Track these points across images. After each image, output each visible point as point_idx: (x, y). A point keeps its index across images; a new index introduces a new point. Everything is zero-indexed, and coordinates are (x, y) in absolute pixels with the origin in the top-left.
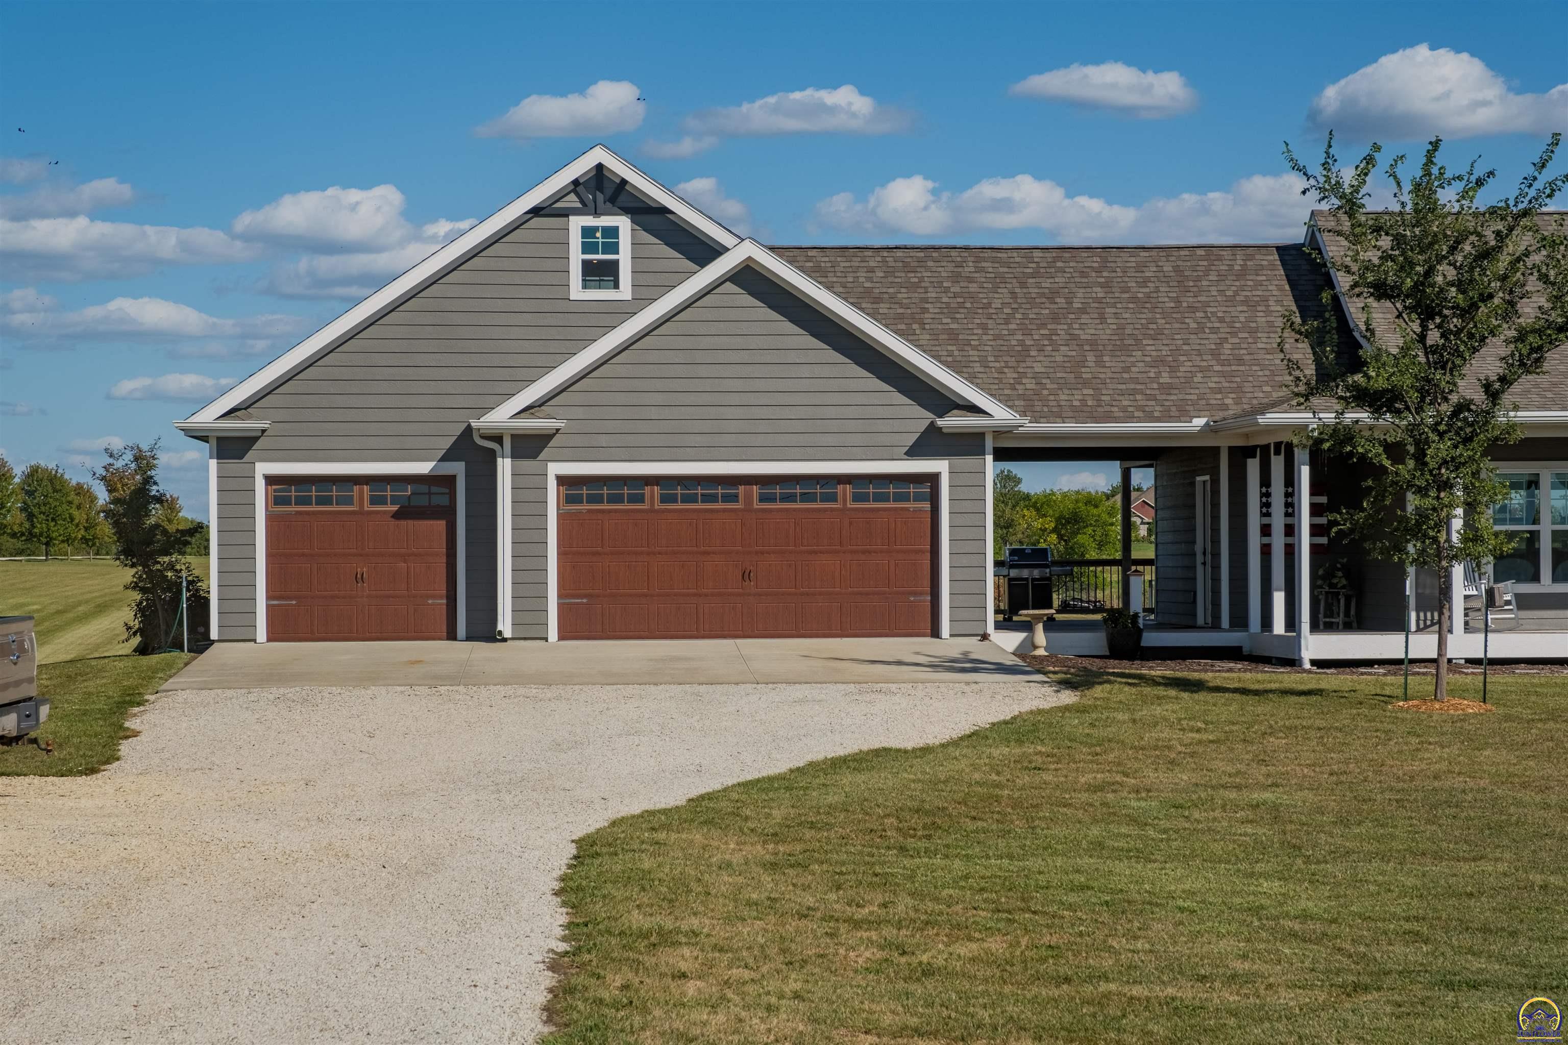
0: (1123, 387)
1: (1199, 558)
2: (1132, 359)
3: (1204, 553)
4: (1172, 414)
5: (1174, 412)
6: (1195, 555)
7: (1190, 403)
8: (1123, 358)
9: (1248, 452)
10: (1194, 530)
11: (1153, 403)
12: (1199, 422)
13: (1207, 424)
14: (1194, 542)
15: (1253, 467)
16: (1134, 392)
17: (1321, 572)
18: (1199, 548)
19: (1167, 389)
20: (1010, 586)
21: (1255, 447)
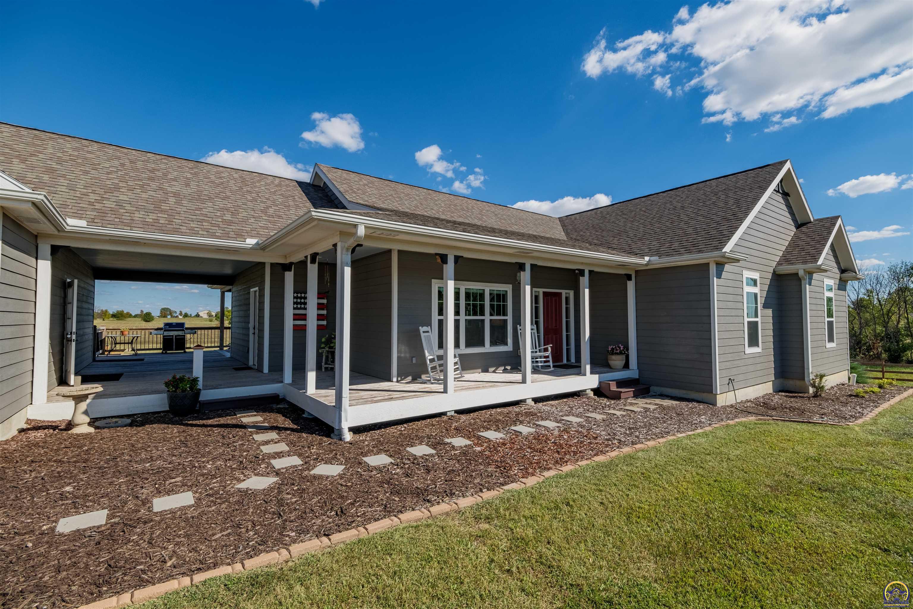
0: (195, 217)
1: (251, 331)
2: (204, 205)
3: (254, 328)
4: (230, 236)
5: (232, 234)
6: (249, 329)
7: (245, 231)
8: (197, 204)
9: (287, 267)
10: (249, 316)
11: (217, 228)
12: (251, 242)
13: (257, 244)
14: (249, 323)
15: (289, 277)
16: (202, 221)
17: (323, 340)
18: (251, 325)
19: (230, 223)
20: (164, 339)
21: (291, 264)
